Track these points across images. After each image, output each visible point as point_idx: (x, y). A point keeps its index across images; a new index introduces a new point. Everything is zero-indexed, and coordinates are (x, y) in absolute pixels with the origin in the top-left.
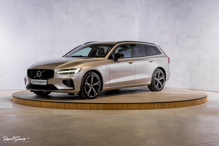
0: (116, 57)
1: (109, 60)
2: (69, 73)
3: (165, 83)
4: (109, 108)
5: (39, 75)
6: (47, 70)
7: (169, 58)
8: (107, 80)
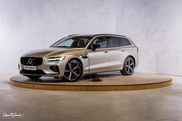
0: (94, 48)
1: (88, 50)
2: (55, 61)
3: (135, 68)
4: (90, 89)
5: (31, 62)
6: (37, 58)
7: (138, 48)
8: (86, 67)
